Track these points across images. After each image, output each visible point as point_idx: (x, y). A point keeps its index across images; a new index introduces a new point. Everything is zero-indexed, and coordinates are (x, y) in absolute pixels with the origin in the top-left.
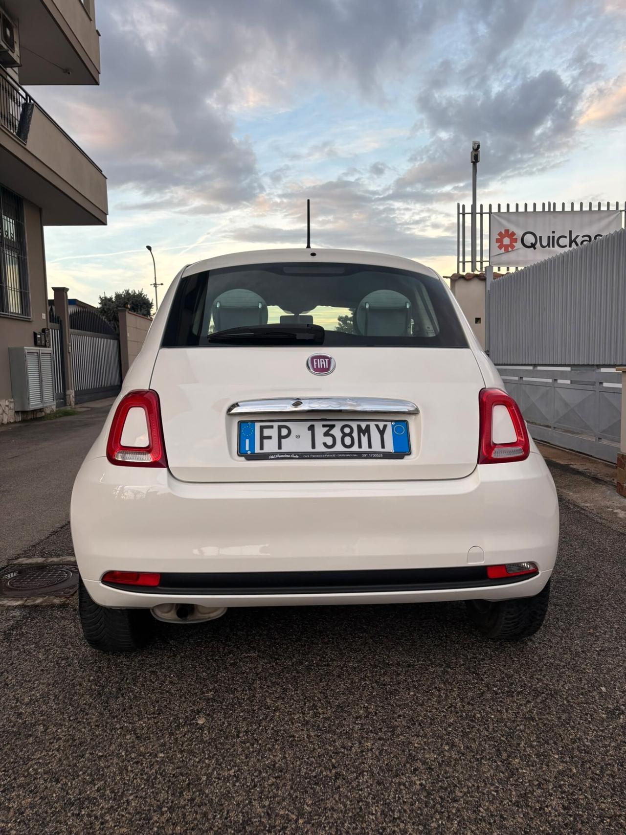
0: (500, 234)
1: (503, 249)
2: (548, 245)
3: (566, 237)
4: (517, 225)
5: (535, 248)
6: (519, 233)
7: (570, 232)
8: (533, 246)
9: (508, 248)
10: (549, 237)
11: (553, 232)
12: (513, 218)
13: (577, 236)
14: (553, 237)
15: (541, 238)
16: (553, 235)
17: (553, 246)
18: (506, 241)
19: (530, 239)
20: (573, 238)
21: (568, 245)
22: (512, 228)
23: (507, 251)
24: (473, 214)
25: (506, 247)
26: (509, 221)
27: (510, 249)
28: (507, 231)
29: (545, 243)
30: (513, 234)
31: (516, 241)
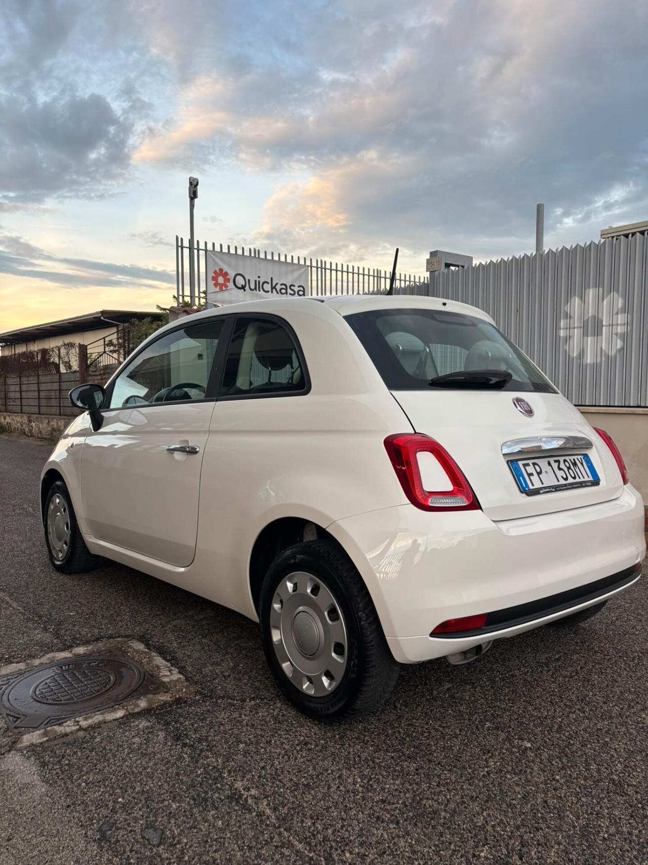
0: (215, 272)
1: (218, 287)
2: (255, 288)
3: (268, 283)
4: (229, 265)
5: (245, 290)
6: (232, 274)
7: (272, 278)
8: (243, 288)
9: (222, 287)
10: (256, 281)
11: (259, 277)
12: (226, 258)
13: (277, 284)
14: (259, 281)
15: (249, 280)
16: (259, 279)
17: (259, 291)
18: (221, 280)
19: (240, 281)
20: (274, 285)
21: (270, 291)
22: (226, 269)
23: (221, 290)
24: (191, 248)
25: (221, 286)
26: (222, 260)
27: (224, 288)
28: (221, 270)
29: (253, 287)
30: (226, 274)
31: (228, 280)
